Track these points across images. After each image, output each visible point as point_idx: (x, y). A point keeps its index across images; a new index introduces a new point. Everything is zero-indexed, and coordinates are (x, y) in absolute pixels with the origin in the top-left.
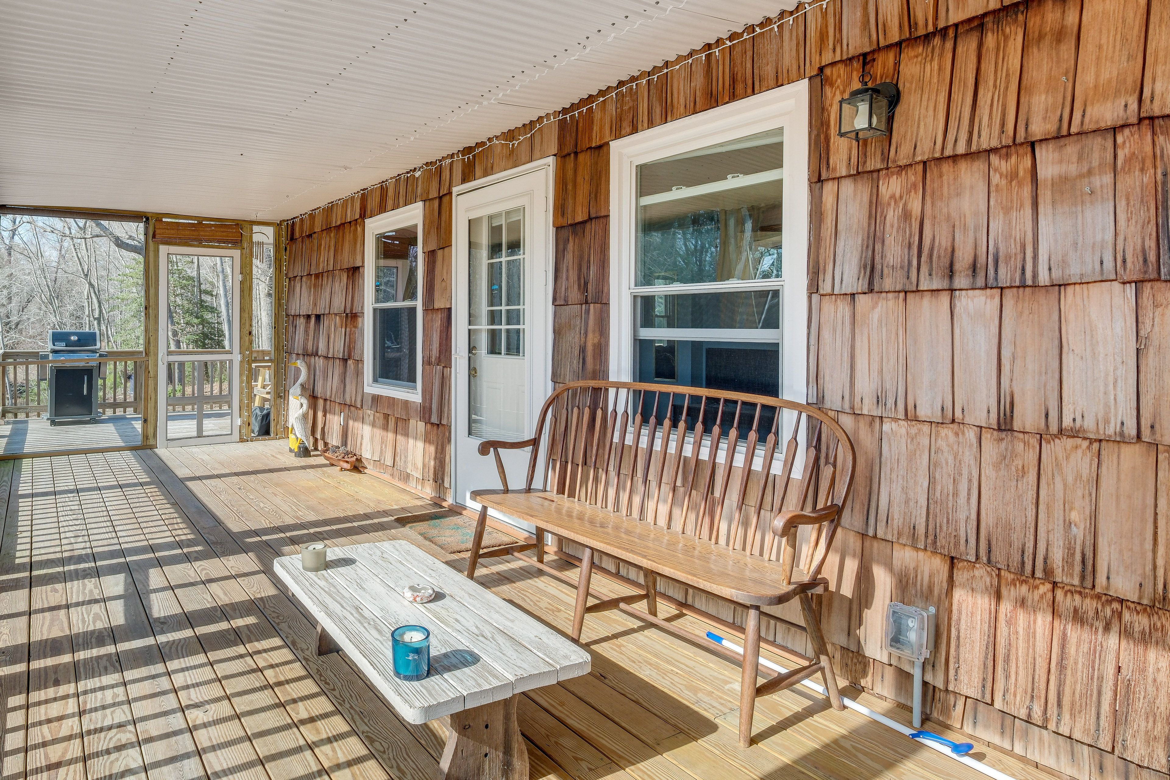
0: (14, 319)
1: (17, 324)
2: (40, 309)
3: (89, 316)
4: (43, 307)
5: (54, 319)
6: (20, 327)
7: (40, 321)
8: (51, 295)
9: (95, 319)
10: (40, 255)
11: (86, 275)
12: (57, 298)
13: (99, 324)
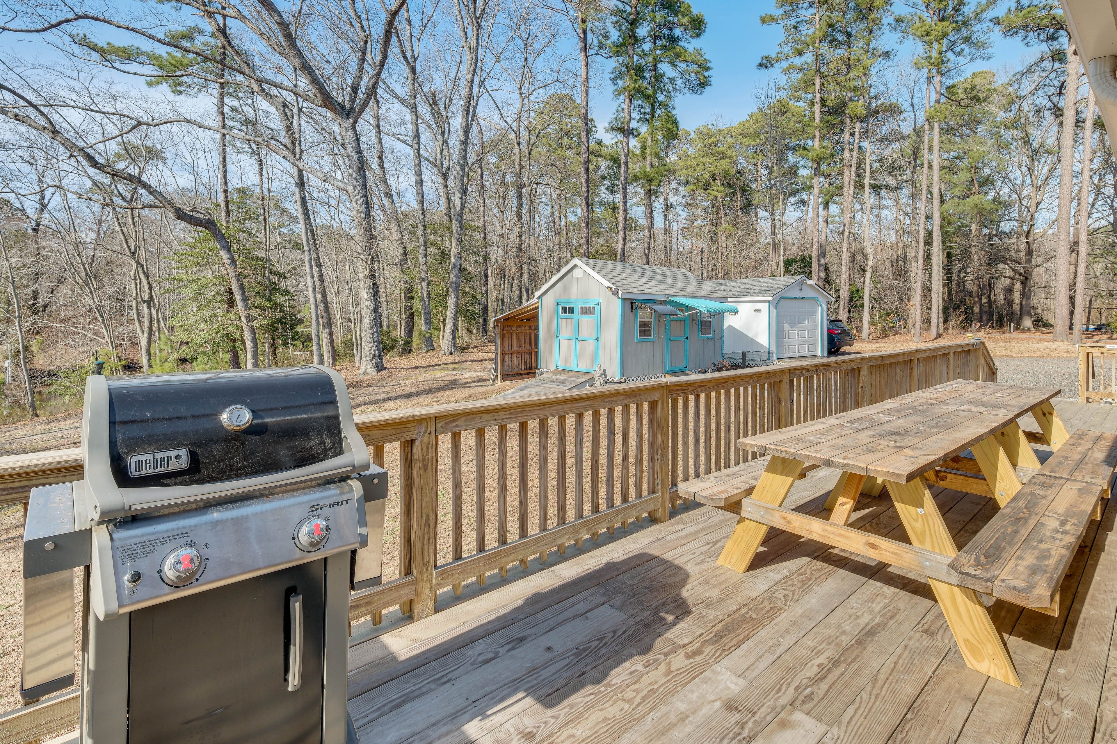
0: (41, 301)
1: (45, 307)
2: (73, 291)
3: (136, 299)
4: (77, 288)
5: (91, 302)
6: (48, 309)
7: (73, 303)
8: (87, 274)
9: (144, 302)
10: (72, 230)
11: (134, 253)
12: (95, 278)
13: (149, 307)
